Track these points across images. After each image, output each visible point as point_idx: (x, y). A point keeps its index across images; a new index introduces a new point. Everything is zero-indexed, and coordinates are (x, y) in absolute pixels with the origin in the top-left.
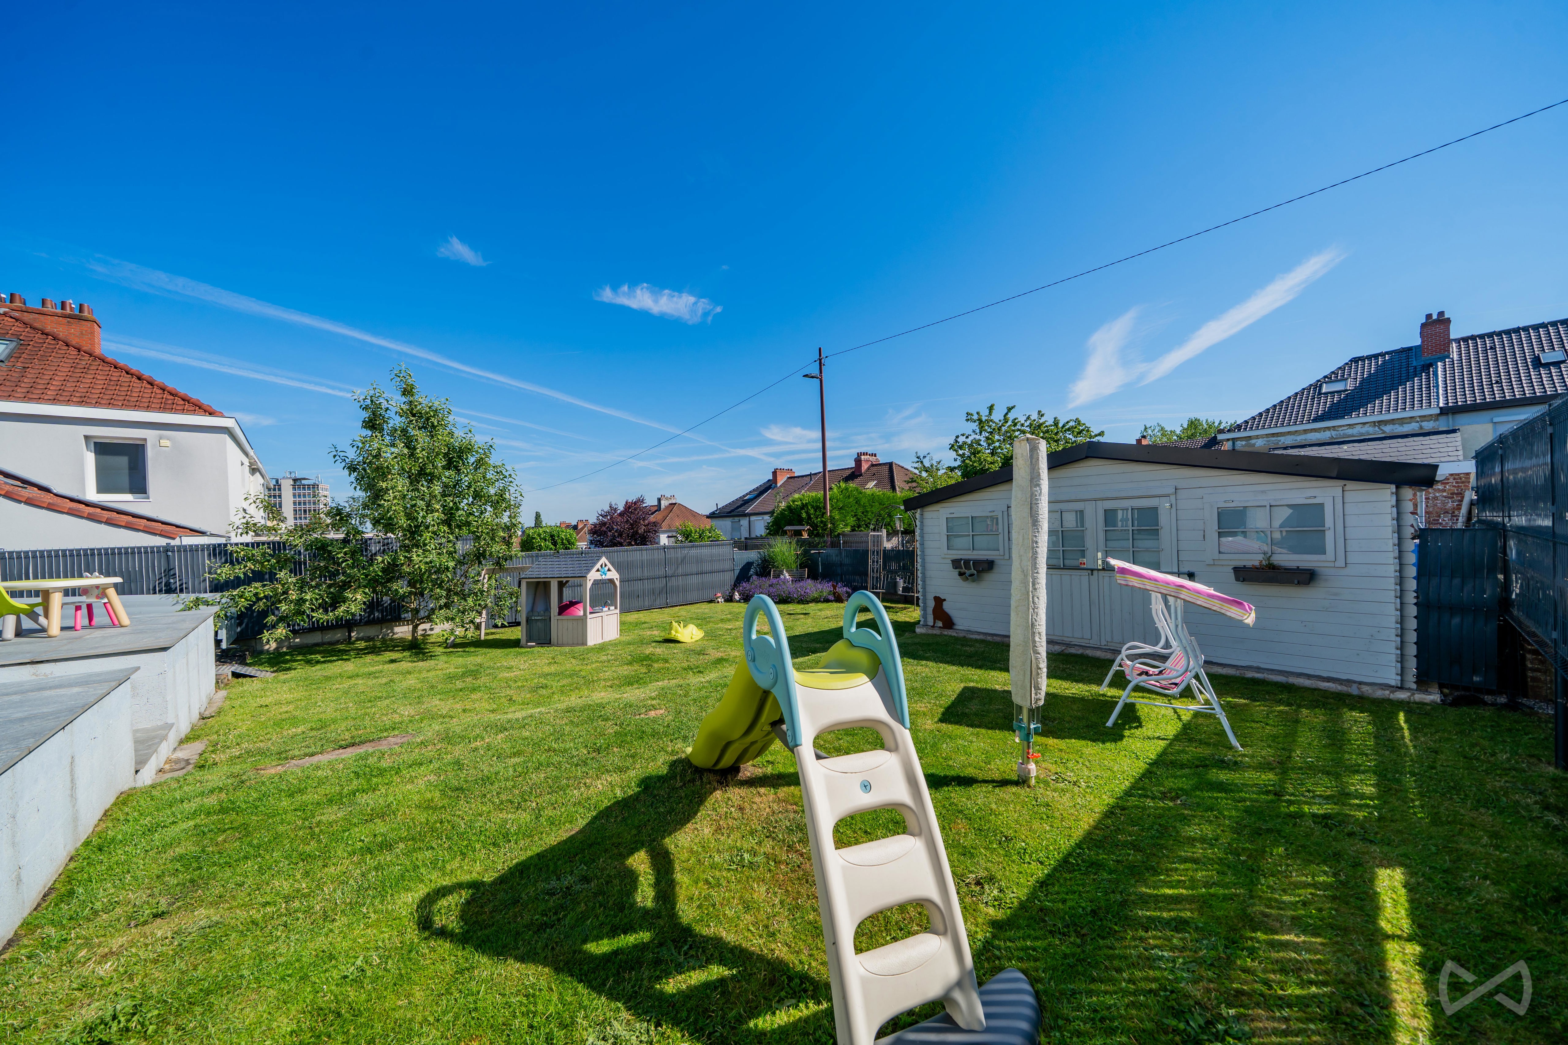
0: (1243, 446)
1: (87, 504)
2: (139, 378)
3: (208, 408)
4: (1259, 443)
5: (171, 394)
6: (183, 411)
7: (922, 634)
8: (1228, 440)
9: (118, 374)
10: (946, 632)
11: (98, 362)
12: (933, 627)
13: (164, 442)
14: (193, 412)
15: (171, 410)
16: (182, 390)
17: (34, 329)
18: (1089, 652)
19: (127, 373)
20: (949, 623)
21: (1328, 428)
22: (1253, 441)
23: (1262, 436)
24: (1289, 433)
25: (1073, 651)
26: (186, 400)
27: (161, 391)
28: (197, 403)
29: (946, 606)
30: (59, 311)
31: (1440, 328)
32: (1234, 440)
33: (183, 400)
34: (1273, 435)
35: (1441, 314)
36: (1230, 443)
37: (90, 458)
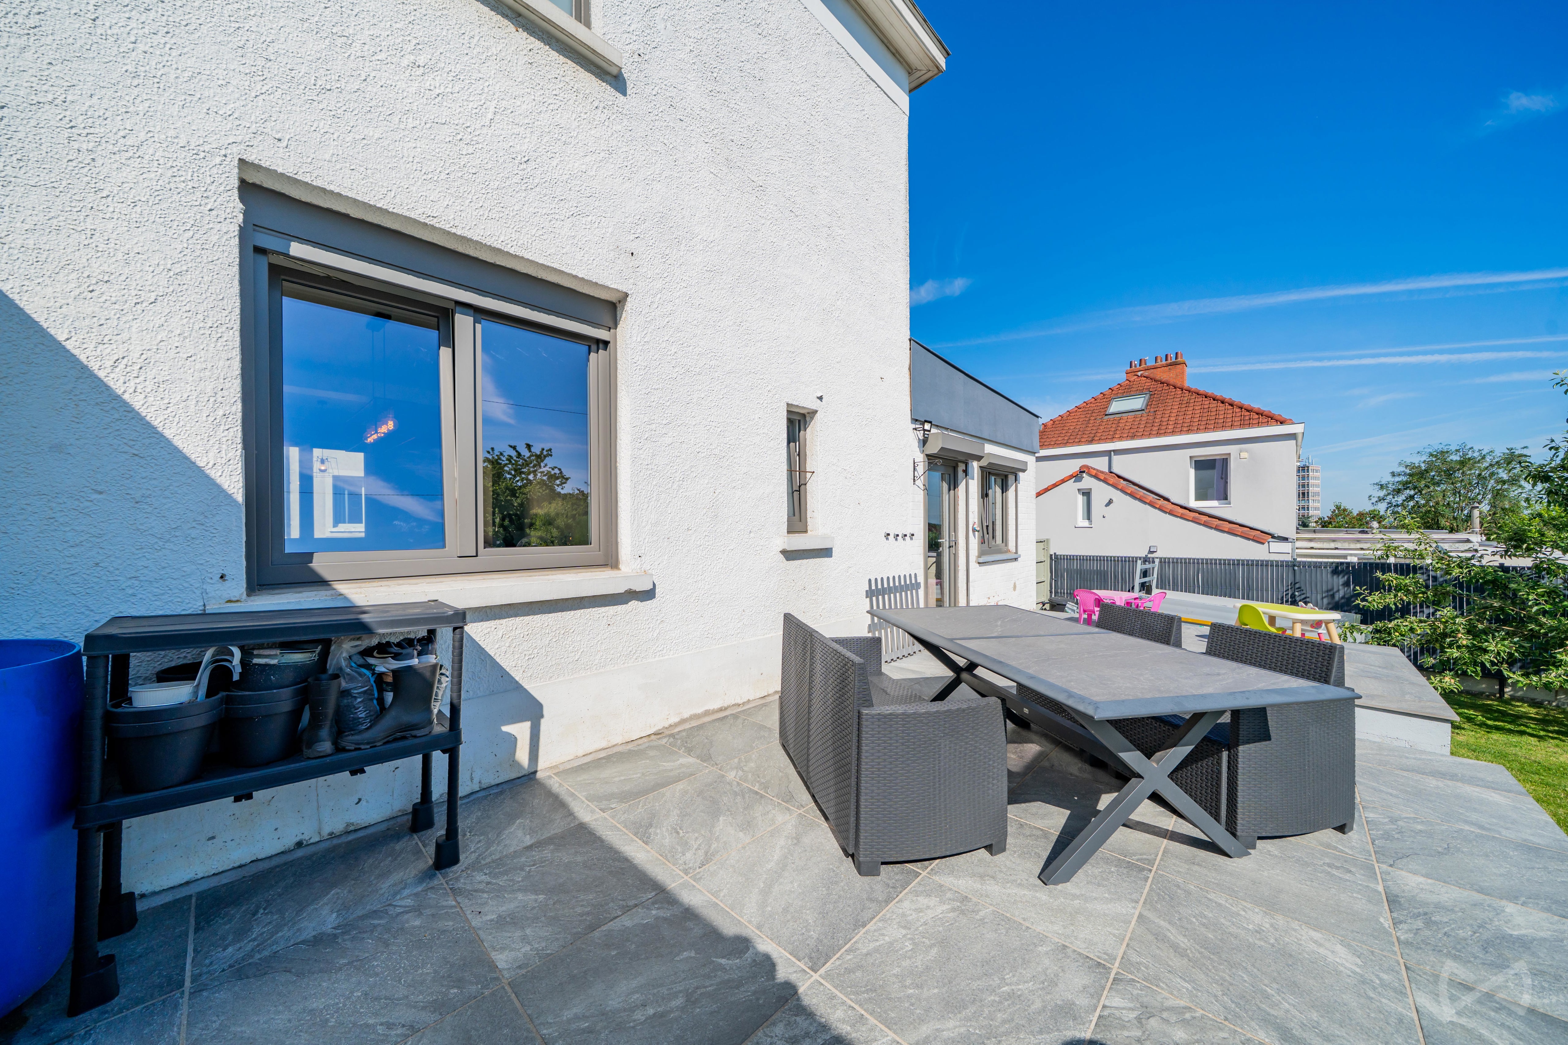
1: (1190, 510)
2: (1223, 402)
3: (1278, 418)
5: (1248, 411)
6: (1259, 424)
9: (1207, 402)
11: (1195, 395)
13: (1244, 455)
14: (1267, 424)
15: (1249, 425)
16: (1255, 405)
17: (1155, 381)
19: (1214, 400)
26: (1260, 413)
27: (1239, 410)
28: (1270, 414)
30: (1164, 362)
33: (1257, 414)
37: (1192, 472)
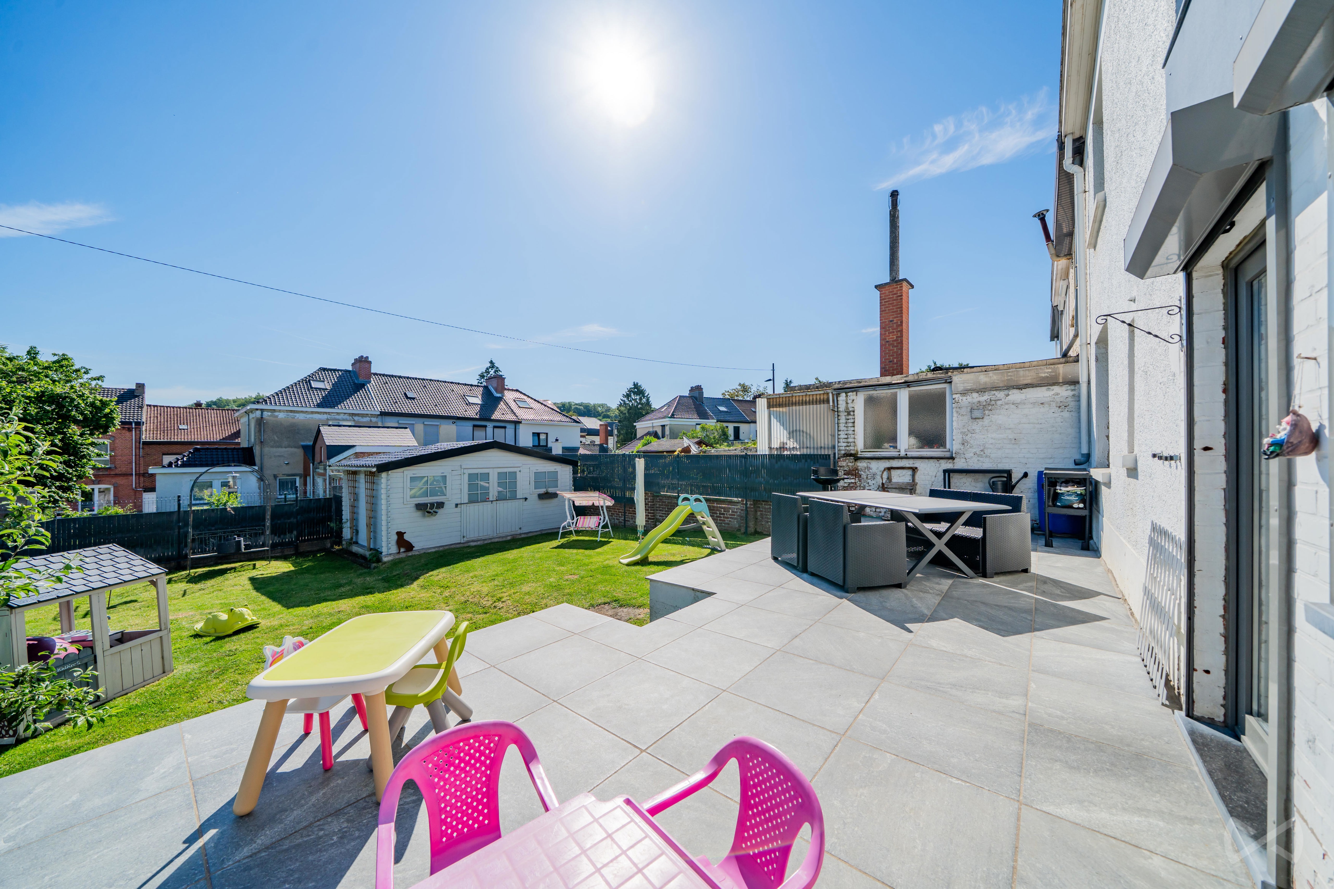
0: (268, 416)
4: (281, 416)
7: (388, 562)
8: (257, 409)
10: (410, 554)
12: (399, 553)
18: (493, 541)
20: (409, 547)
21: (326, 413)
22: (276, 414)
23: (283, 411)
24: (302, 412)
25: (486, 542)
29: (406, 537)
31: (366, 365)
32: (262, 410)
34: (291, 411)
35: (367, 357)
36: (259, 413)
